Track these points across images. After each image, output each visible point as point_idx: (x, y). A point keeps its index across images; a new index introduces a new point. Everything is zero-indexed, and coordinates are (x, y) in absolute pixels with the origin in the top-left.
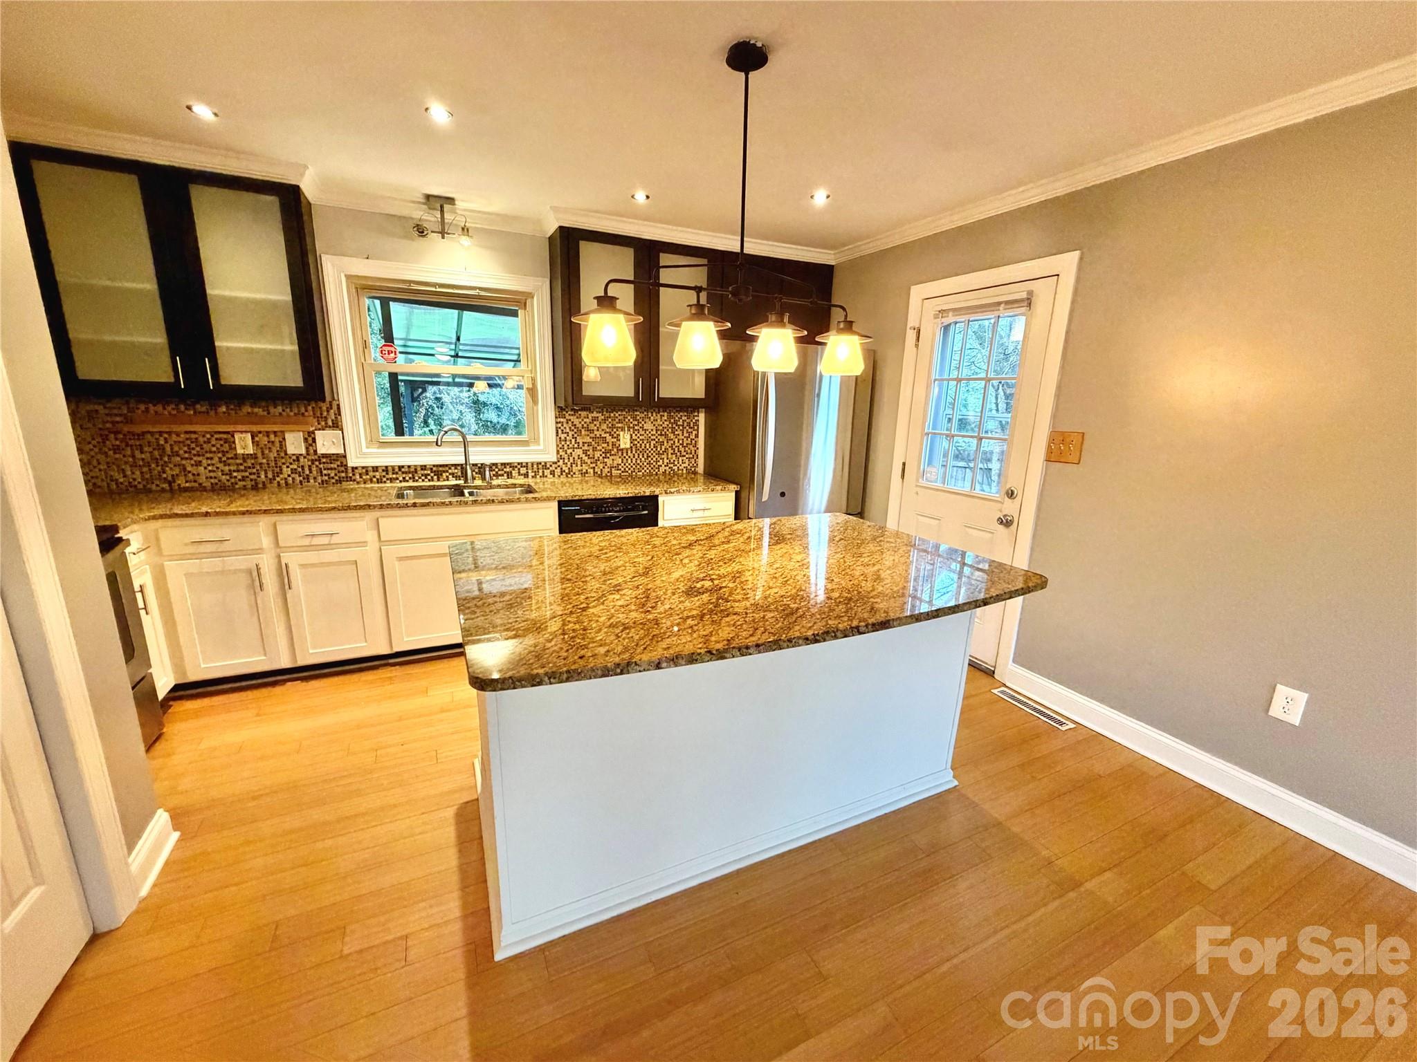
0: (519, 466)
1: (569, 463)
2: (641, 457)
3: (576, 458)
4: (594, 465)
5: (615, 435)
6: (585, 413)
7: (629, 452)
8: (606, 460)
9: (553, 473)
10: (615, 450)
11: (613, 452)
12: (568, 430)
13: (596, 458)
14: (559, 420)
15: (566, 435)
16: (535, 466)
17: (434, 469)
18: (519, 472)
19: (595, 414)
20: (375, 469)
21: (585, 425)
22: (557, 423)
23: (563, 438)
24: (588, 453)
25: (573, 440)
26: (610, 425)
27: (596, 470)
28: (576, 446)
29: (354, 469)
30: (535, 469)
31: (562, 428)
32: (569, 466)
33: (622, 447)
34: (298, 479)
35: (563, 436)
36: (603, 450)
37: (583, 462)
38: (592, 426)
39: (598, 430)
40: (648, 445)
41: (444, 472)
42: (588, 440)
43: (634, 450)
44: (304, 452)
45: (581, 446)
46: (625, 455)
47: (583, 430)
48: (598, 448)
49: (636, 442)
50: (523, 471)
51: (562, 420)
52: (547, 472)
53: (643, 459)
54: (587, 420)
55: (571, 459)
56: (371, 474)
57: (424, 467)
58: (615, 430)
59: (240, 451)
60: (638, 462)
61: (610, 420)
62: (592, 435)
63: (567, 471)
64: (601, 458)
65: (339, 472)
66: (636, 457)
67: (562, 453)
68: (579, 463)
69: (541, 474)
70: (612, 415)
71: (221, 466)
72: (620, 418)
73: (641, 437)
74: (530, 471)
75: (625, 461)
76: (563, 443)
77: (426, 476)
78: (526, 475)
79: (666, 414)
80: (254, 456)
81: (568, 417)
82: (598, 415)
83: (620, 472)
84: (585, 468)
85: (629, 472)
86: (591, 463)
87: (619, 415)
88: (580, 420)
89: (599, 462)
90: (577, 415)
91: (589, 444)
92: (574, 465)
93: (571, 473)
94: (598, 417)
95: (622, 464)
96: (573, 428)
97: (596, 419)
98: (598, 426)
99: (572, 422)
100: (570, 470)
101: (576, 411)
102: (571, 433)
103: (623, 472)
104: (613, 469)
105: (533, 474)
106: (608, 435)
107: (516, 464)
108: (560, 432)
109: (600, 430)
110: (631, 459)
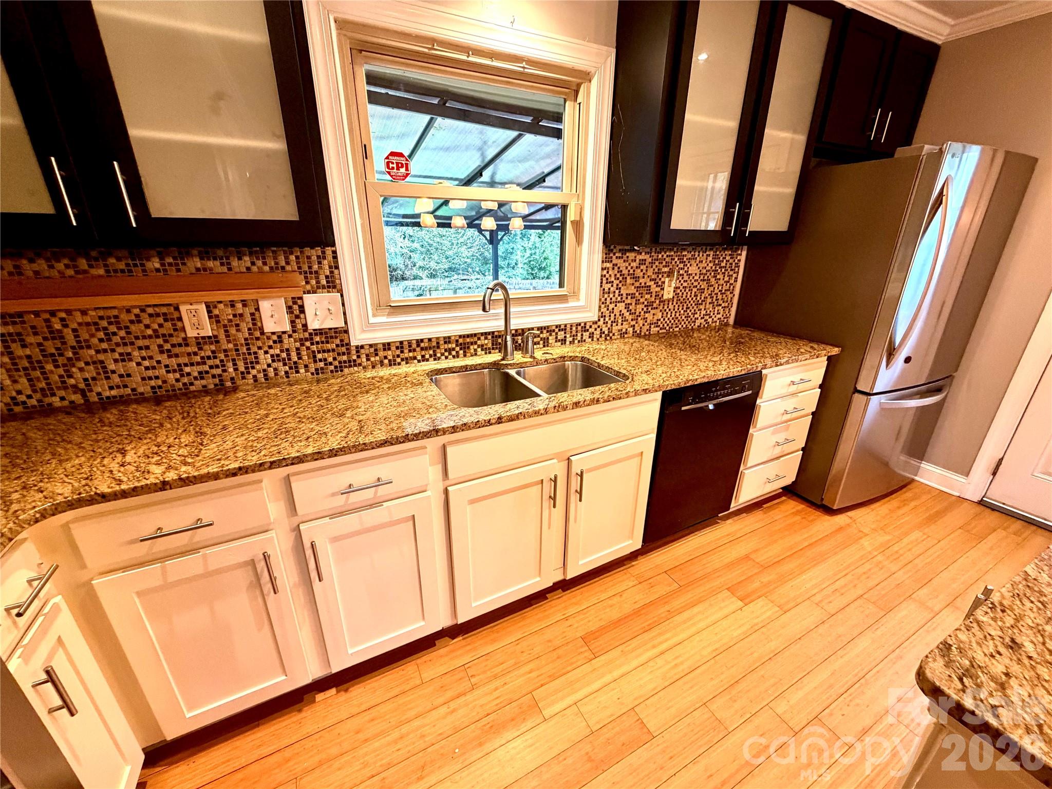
0: (557, 330)
1: (610, 322)
2: (680, 309)
3: (618, 314)
4: (633, 323)
5: (660, 283)
6: (633, 254)
7: (670, 303)
8: (647, 315)
9: (591, 336)
10: (657, 302)
11: (655, 305)
12: (613, 279)
13: (637, 313)
14: (605, 265)
15: (610, 285)
16: (574, 328)
17: (461, 341)
18: (556, 338)
19: (643, 256)
20: (387, 346)
21: (631, 272)
22: (603, 269)
23: (607, 290)
24: (631, 308)
25: (617, 292)
26: (656, 270)
28: (619, 299)
29: (359, 348)
30: (574, 333)
31: (607, 276)
32: (609, 325)
33: (665, 297)
34: (283, 369)
35: (607, 286)
36: (646, 303)
37: (624, 320)
38: (638, 273)
39: (644, 277)
40: (689, 293)
41: (472, 344)
42: (632, 290)
43: (675, 300)
44: (288, 328)
45: (624, 298)
46: (666, 307)
47: (628, 278)
48: (642, 300)
49: (679, 291)
50: (561, 335)
51: (608, 265)
52: (586, 335)
53: (682, 312)
54: (634, 264)
55: (612, 315)
56: (381, 354)
57: (447, 340)
58: (660, 276)
59: (191, 333)
61: (657, 263)
62: (637, 284)
63: (606, 332)
64: (642, 313)
65: (339, 354)
66: (676, 309)
67: (604, 310)
68: (620, 321)
69: (579, 338)
70: (660, 256)
71: (164, 358)
72: (667, 259)
73: (684, 284)
74: (568, 336)
75: (665, 315)
76: (606, 296)
78: (563, 341)
79: (712, 253)
80: (214, 339)
81: (615, 261)
82: (646, 257)
83: (658, 329)
84: (625, 326)
85: (667, 328)
86: (632, 320)
87: (667, 256)
88: (627, 264)
89: (639, 319)
90: (625, 257)
91: (633, 296)
92: (614, 324)
93: (611, 335)
94: (645, 260)
95: (662, 320)
96: (618, 275)
97: (643, 262)
98: (644, 271)
99: (619, 268)
100: (610, 331)
101: (624, 252)
102: (616, 282)
103: (661, 329)
104: (652, 326)
105: (571, 339)
106: (653, 282)
107: (554, 328)
108: (604, 281)
109: (646, 276)
110: (671, 313)
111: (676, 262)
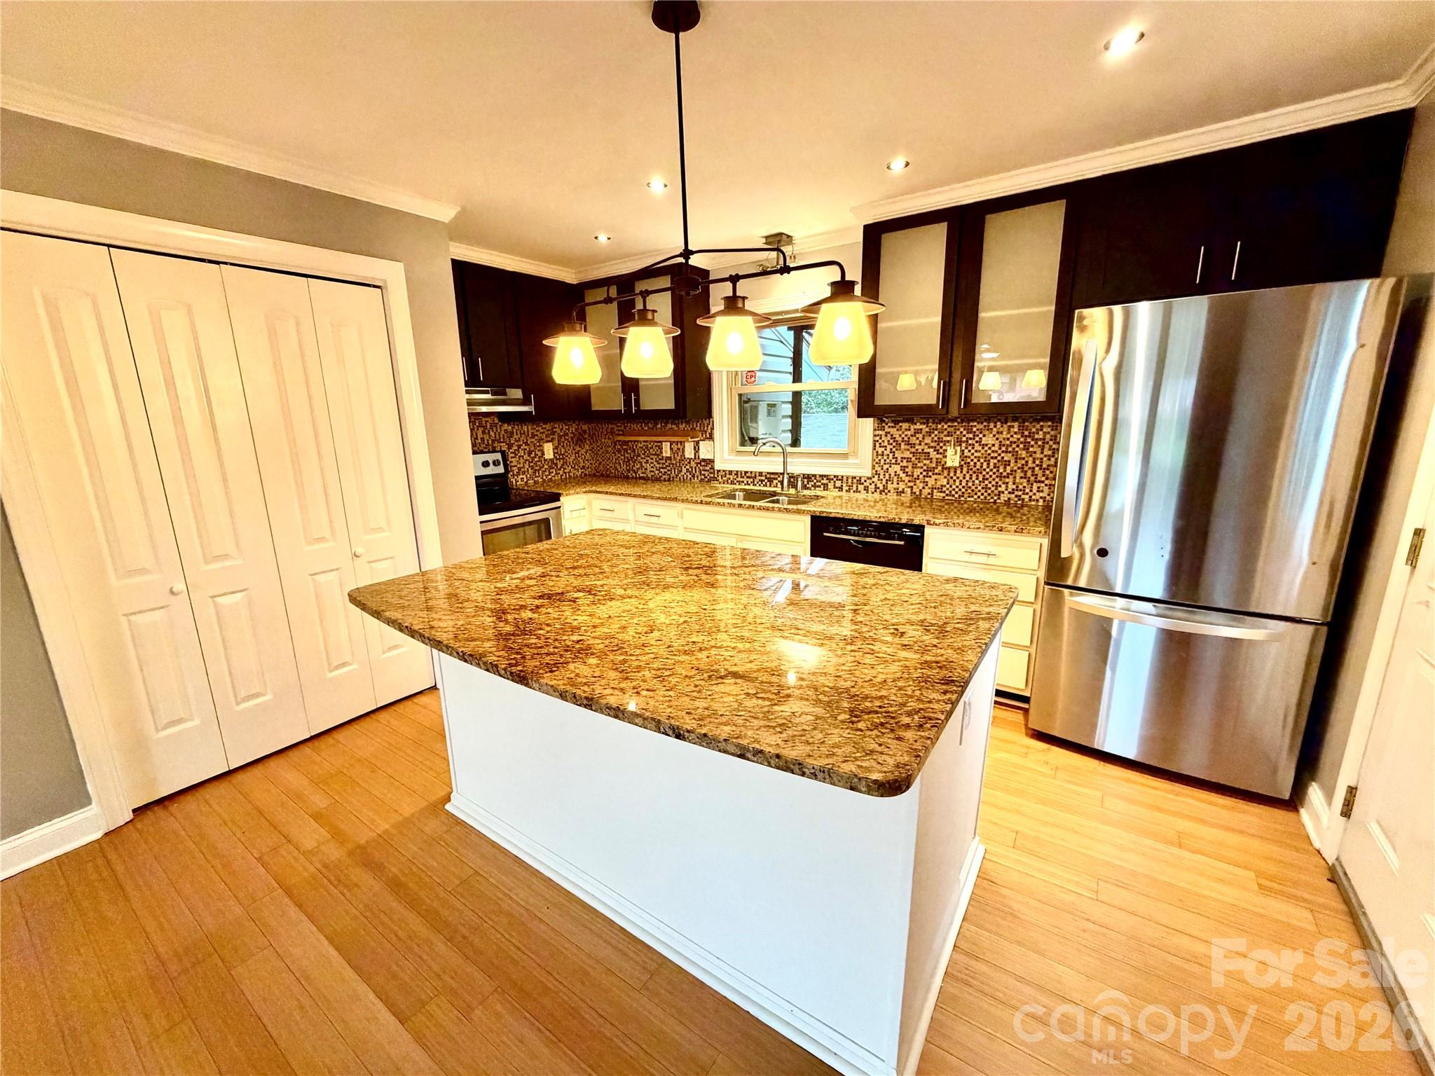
0: (835, 479)
1: (884, 480)
2: (974, 479)
3: (893, 475)
4: (912, 484)
5: (941, 451)
6: (907, 424)
7: (958, 472)
8: (927, 479)
9: (866, 489)
10: (940, 468)
11: (936, 471)
12: (886, 444)
13: (916, 476)
14: (877, 432)
15: (883, 449)
16: (850, 480)
17: (768, 476)
18: (834, 485)
19: (918, 426)
20: (731, 472)
21: (906, 439)
22: (875, 436)
23: (880, 452)
24: (907, 470)
25: (891, 455)
26: (936, 439)
27: (914, 491)
28: (893, 461)
29: (719, 471)
30: (850, 484)
31: (880, 441)
32: (884, 482)
33: (949, 464)
34: (690, 476)
35: (880, 450)
36: (925, 468)
37: (900, 480)
38: (913, 440)
39: (920, 444)
40: (985, 464)
41: (775, 479)
42: (907, 455)
43: (965, 469)
44: (693, 457)
45: (899, 462)
46: (952, 475)
47: (903, 444)
48: (919, 465)
49: (969, 460)
50: (838, 484)
51: (881, 432)
52: (861, 487)
53: (977, 482)
54: (909, 433)
55: (887, 475)
56: (728, 476)
57: (761, 474)
58: (941, 444)
59: (664, 455)
60: (970, 484)
61: (936, 432)
62: (913, 450)
63: (881, 488)
64: (921, 476)
65: (710, 473)
66: (967, 478)
67: (878, 469)
68: (895, 480)
69: (855, 489)
70: (939, 426)
71: (655, 463)
72: (949, 429)
73: (976, 454)
74: (844, 485)
75: (951, 482)
76: (880, 457)
77: (762, 481)
78: (841, 489)
79: (1016, 424)
80: (669, 458)
81: (887, 430)
82: (921, 427)
83: (944, 495)
84: (902, 486)
85: (957, 496)
86: (909, 481)
87: (949, 426)
88: (900, 433)
89: (918, 481)
90: (898, 426)
91: (909, 460)
92: (889, 483)
93: (886, 491)
94: (921, 429)
95: (948, 486)
96: (891, 441)
97: (918, 431)
98: (920, 439)
99: (892, 435)
100: (885, 487)
101: (896, 422)
102: (889, 447)
103: (947, 495)
104: (935, 491)
105: (847, 488)
106: (932, 450)
107: (832, 477)
108: (877, 444)
109: (923, 444)
110: (961, 481)
111: (961, 432)
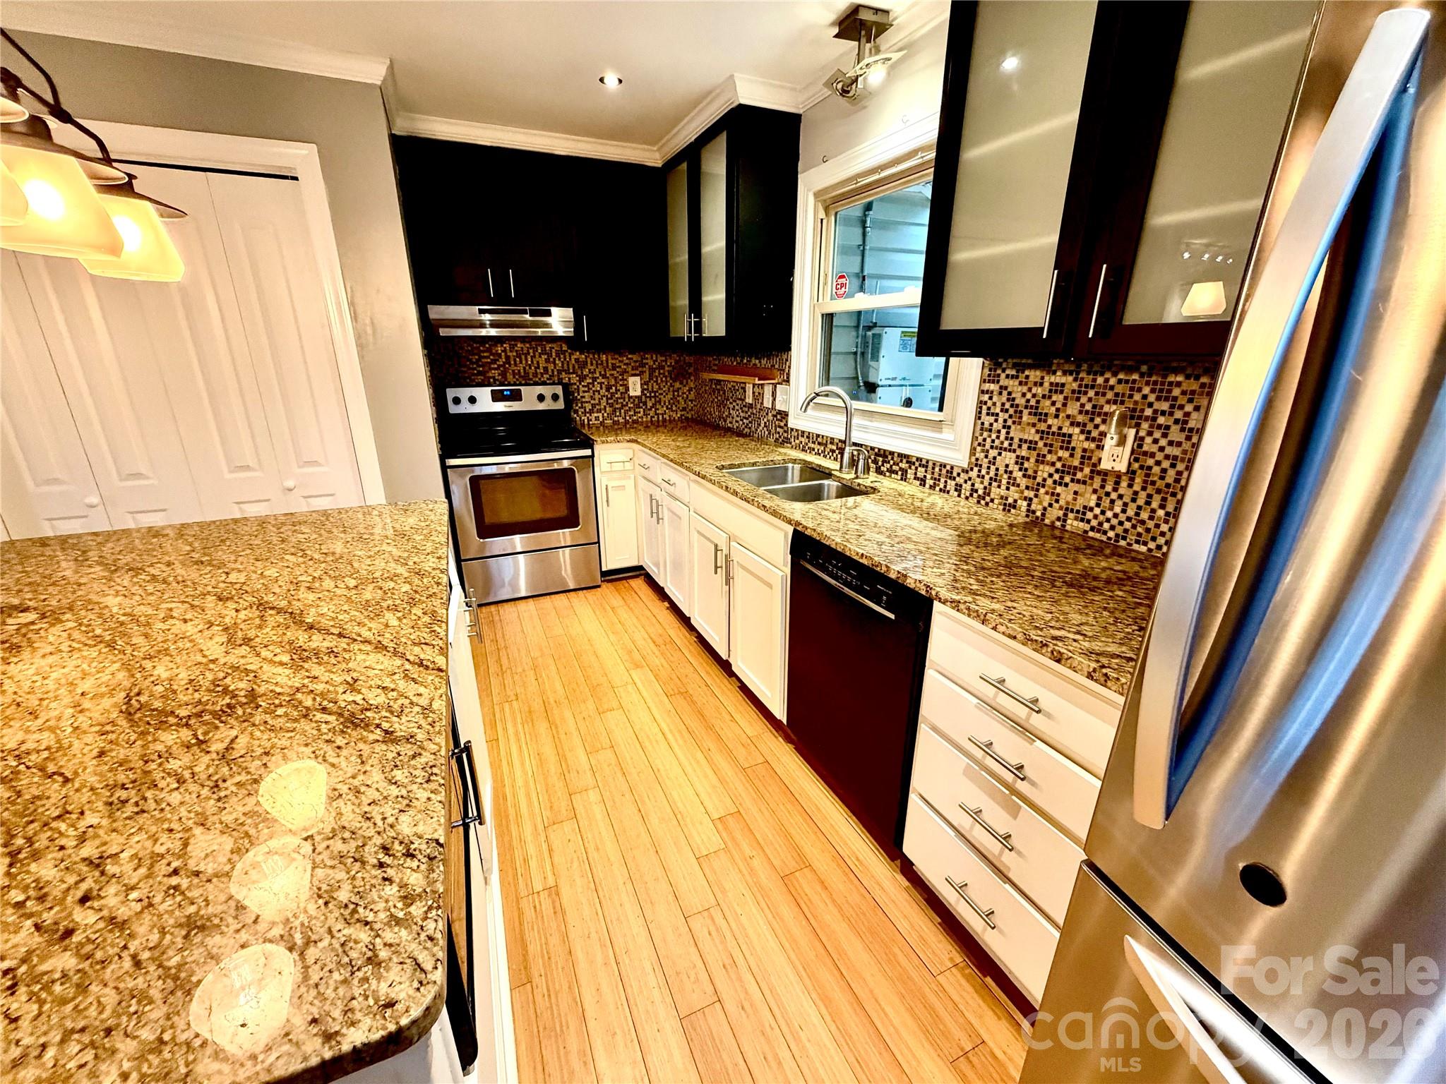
0: (917, 464)
1: (987, 477)
2: (1155, 505)
3: (1002, 470)
4: (1031, 494)
5: (1095, 434)
6: (1038, 373)
7: (1124, 484)
8: (1059, 489)
9: (958, 488)
10: (1087, 470)
11: (1079, 475)
12: (998, 410)
13: (1039, 479)
14: (986, 386)
15: (992, 419)
16: (937, 469)
18: (916, 474)
19: (1059, 378)
20: (803, 434)
21: (1033, 402)
22: (983, 392)
23: (987, 425)
24: (1026, 465)
25: (1004, 432)
26: (1088, 407)
27: (1033, 507)
28: (1006, 444)
29: (792, 430)
30: (936, 475)
31: (989, 403)
32: (986, 483)
33: (1105, 465)
34: (766, 433)
35: (988, 420)
36: (1059, 465)
37: (1012, 482)
38: (1046, 406)
39: (1057, 416)
42: (1031, 434)
43: (1138, 480)
44: (771, 406)
45: (1015, 446)
46: (1109, 488)
47: (1026, 412)
49: (1150, 462)
50: (921, 472)
51: (992, 387)
52: (951, 484)
53: (1161, 513)
54: (1039, 391)
55: (993, 468)
56: (800, 439)
58: (1098, 420)
59: (747, 400)
60: (1144, 515)
61: (1091, 393)
62: (1043, 427)
63: (980, 492)
64: (1050, 481)
65: (784, 431)
66: (1141, 502)
67: (980, 455)
68: (1004, 482)
69: (942, 486)
70: (1100, 380)
71: (740, 411)
72: (1119, 389)
73: (1168, 450)
74: (929, 476)
75: (1106, 502)
76: (985, 434)
78: (923, 482)
80: (752, 406)
81: (1004, 382)
82: (1063, 380)
83: (1087, 527)
84: (1013, 494)
85: (1111, 534)
86: (1027, 488)
87: (1120, 381)
88: (1025, 389)
89: (1042, 491)
90: (1022, 377)
91: (1032, 446)
92: (995, 484)
93: (988, 499)
94: (1063, 385)
95: (1097, 511)
96: (1007, 406)
97: (1057, 388)
98: (1059, 405)
99: (1010, 394)
100: (987, 492)
101: (1021, 368)
102: (1002, 416)
103: (1092, 529)
104: (1071, 515)
105: (931, 482)
106: (1077, 430)
107: (914, 460)
108: (984, 411)
109: (1062, 415)
110: (1125, 505)
111: (1145, 397)
